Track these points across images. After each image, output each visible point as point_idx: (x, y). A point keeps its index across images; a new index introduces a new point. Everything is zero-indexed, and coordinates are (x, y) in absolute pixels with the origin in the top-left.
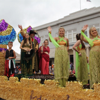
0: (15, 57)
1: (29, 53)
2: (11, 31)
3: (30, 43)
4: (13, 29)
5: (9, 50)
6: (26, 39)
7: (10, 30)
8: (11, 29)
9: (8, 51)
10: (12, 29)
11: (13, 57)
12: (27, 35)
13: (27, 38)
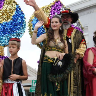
0: (25, 77)
1: (60, 64)
2: (12, 13)
3: (62, 40)
4: (18, 8)
5: (13, 60)
6: (53, 31)
7: (10, 9)
8: (12, 8)
9: (10, 61)
10: (16, 6)
11: (22, 75)
12: (56, 22)
13: (54, 28)
